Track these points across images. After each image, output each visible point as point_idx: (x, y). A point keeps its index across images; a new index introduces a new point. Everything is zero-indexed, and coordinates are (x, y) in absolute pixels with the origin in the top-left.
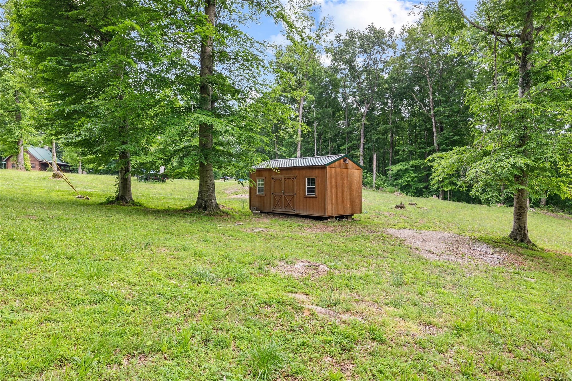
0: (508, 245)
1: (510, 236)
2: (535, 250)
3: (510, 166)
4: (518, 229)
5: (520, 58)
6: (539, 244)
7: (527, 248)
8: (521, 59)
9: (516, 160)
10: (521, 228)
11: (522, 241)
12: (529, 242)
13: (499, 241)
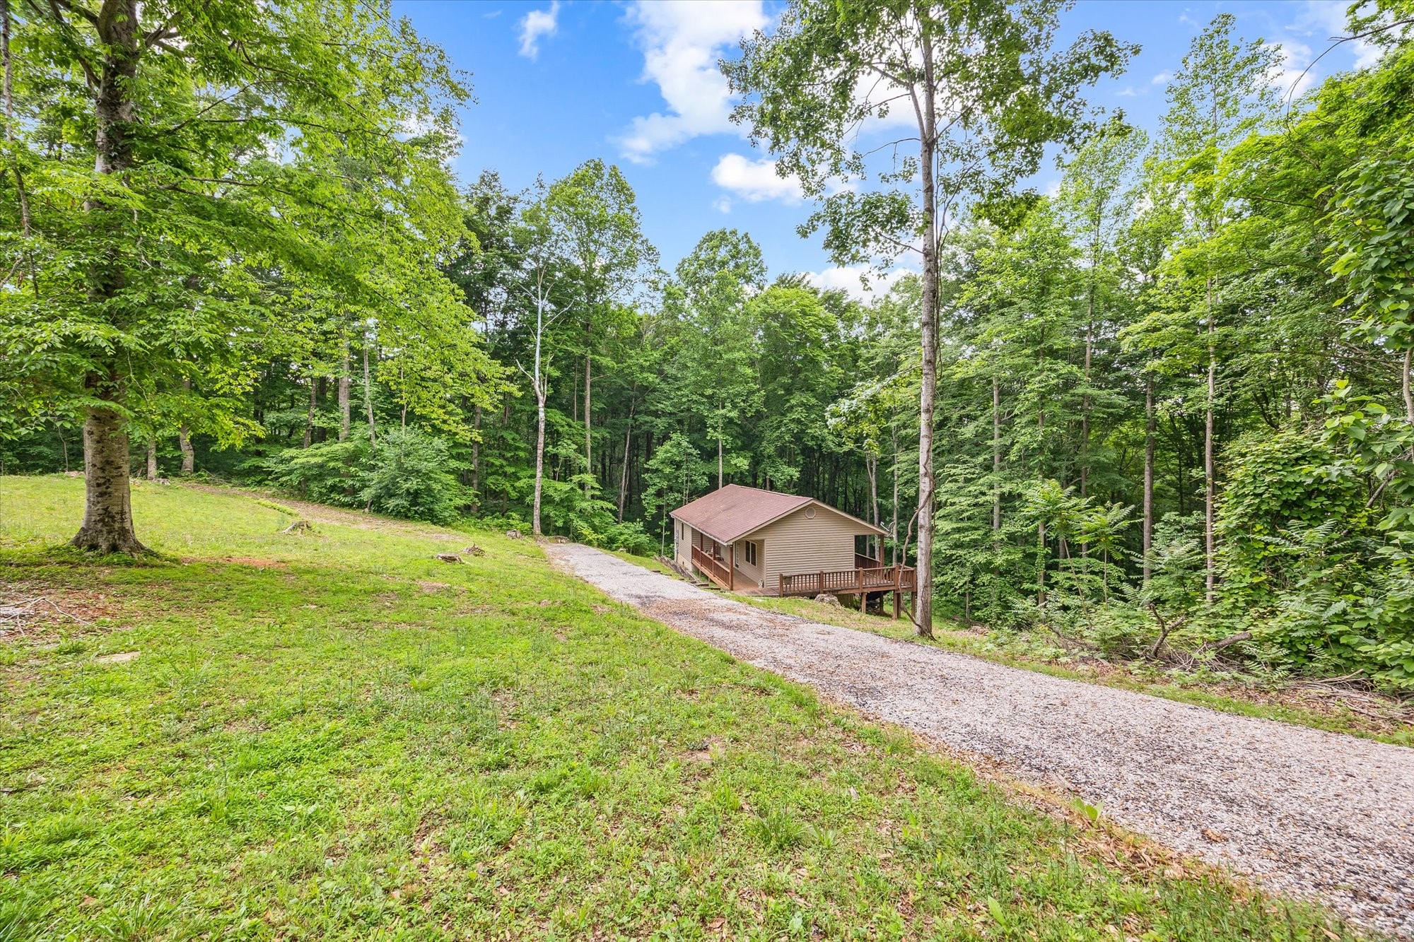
0: (65, 568)
1: (77, 542)
2: (152, 566)
3: (57, 340)
4: (102, 520)
5: (98, 83)
6: (170, 549)
7: (129, 565)
8: (103, 85)
9: (81, 327)
10: (113, 517)
11: (114, 548)
12: (138, 547)
13: (35, 559)
